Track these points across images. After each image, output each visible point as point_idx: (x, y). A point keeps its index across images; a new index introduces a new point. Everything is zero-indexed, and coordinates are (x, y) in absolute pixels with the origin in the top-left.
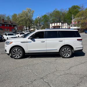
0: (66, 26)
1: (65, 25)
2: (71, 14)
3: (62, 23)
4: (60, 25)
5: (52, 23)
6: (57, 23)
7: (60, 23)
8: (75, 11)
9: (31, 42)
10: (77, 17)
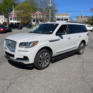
1: (2, 18)
8: (12, 3)
9: (59, 40)
10: (16, 10)
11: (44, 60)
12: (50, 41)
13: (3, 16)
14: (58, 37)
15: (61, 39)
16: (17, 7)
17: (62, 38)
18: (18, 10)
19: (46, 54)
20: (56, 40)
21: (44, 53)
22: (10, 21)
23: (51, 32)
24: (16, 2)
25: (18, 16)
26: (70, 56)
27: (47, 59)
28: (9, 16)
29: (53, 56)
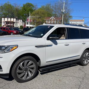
0: (21, 23)
2: (26, 10)
3: (16, 19)
4: (15, 21)
5: (4, 18)
6: (11, 18)
7: (15, 19)
8: (30, 9)
10: (33, 15)
11: (26, 70)
12: (36, 46)
13: (21, 20)
14: (50, 42)
15: (54, 45)
16: (33, 13)
17: (56, 43)
18: (34, 15)
19: (30, 62)
20: (47, 46)
21: (27, 61)
22: (27, 25)
23: (42, 35)
24: (33, 9)
25: (34, 21)
26: (70, 66)
27: (31, 70)
28: (26, 21)
29: (41, 66)
